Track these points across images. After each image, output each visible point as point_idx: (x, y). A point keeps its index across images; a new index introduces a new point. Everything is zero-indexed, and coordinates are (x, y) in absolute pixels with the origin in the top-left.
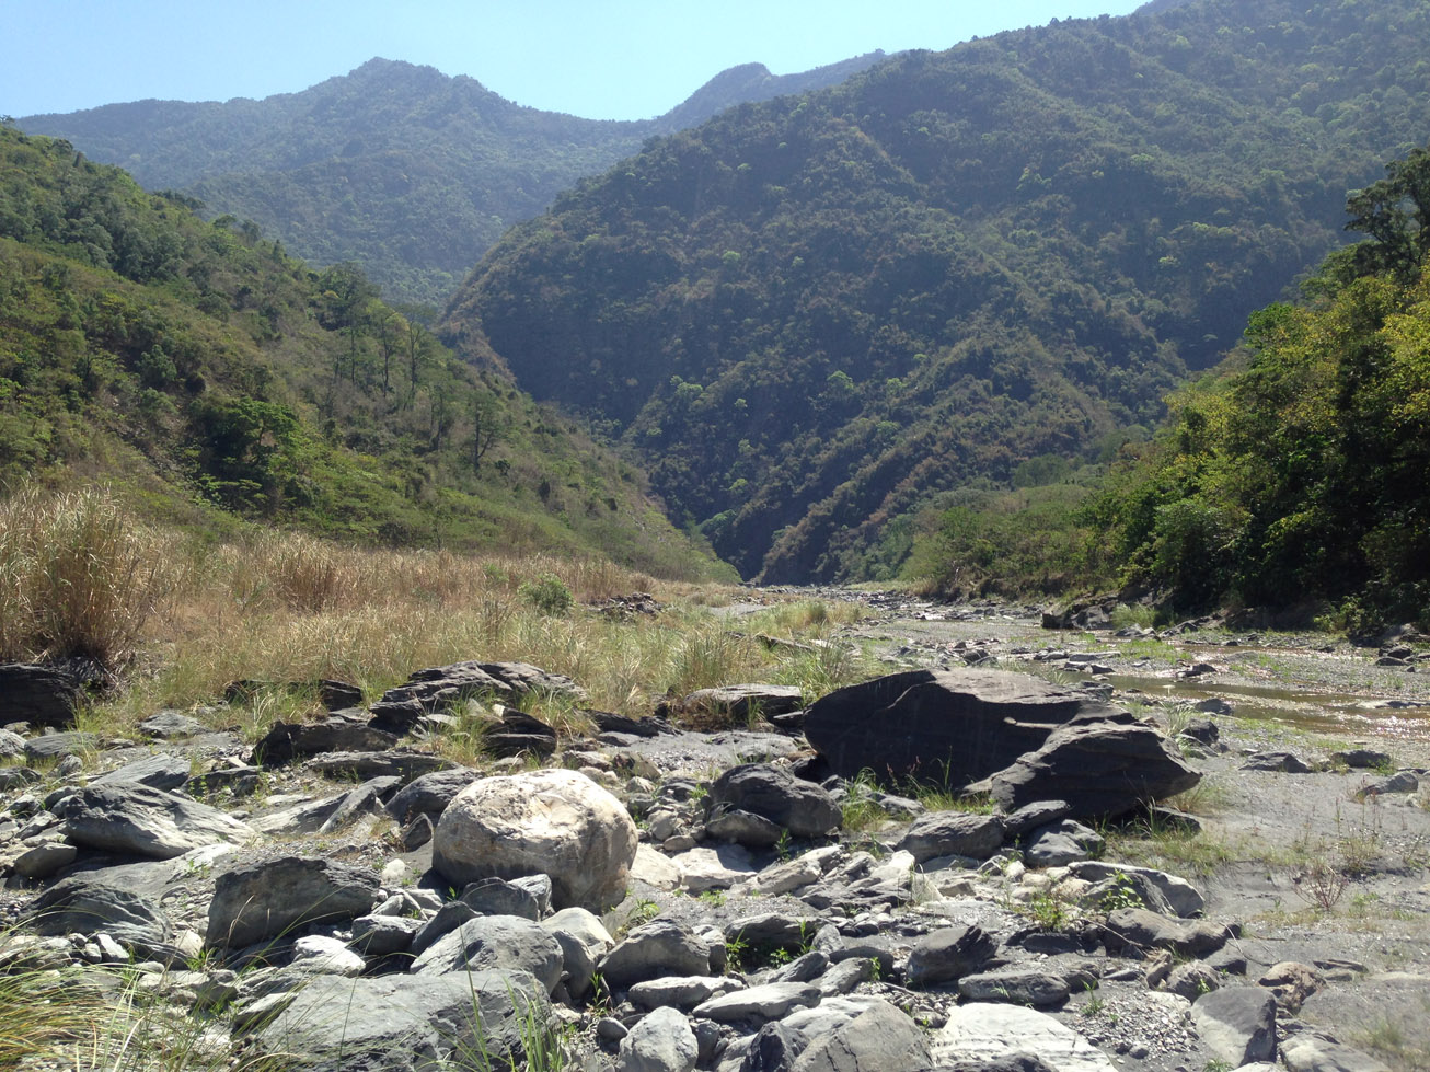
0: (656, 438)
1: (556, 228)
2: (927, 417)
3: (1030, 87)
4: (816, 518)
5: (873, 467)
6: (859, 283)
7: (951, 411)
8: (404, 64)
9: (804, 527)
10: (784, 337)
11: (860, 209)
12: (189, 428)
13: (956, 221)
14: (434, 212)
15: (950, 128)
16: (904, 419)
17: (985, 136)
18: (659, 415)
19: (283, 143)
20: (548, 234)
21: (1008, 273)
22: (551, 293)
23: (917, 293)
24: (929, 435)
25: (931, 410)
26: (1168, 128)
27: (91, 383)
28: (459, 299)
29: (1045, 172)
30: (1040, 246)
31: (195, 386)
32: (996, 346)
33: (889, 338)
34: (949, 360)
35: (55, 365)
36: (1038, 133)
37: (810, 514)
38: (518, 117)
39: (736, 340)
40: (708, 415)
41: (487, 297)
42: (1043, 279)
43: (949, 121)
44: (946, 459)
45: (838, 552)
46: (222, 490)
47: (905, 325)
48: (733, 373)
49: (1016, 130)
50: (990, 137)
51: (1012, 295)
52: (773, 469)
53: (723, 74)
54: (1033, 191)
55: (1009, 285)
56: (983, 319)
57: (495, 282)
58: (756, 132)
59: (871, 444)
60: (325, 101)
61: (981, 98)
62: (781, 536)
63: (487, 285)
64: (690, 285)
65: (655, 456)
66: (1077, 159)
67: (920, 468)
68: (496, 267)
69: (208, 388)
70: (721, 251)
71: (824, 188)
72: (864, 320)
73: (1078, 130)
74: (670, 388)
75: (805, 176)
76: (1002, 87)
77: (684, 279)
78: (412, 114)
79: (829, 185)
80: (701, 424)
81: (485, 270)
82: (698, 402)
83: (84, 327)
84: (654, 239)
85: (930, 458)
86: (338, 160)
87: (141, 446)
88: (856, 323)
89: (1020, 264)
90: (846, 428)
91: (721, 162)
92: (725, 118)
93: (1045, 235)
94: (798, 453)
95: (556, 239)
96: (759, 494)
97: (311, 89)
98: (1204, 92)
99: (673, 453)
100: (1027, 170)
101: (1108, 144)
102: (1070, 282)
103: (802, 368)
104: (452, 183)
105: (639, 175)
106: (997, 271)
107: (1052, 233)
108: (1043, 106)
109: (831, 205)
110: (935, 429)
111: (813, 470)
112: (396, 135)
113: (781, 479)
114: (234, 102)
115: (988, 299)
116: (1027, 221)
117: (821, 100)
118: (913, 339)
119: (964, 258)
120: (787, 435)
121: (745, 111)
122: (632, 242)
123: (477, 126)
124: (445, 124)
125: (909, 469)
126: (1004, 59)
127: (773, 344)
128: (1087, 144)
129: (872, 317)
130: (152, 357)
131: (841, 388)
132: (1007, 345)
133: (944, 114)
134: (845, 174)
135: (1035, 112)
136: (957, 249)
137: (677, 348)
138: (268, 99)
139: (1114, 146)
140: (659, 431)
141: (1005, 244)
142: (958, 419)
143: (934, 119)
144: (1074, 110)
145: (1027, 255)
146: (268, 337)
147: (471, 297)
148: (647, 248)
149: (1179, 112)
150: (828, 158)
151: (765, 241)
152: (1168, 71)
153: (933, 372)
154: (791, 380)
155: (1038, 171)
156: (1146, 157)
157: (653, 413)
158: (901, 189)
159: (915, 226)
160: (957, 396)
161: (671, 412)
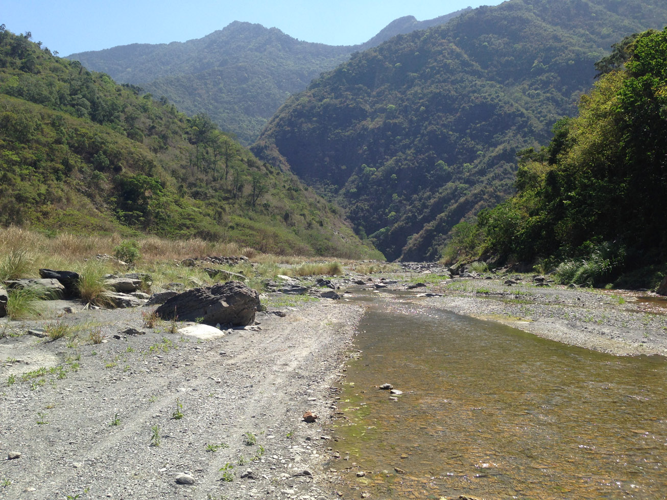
0: (353, 193)
1: (310, 96)
2: (482, 182)
3: (539, 22)
4: (427, 231)
5: (455, 206)
6: (451, 118)
7: (494, 178)
8: (247, 23)
9: (421, 235)
10: (415, 145)
11: (453, 83)
12: (114, 188)
13: (500, 87)
14: (259, 91)
15: (498, 42)
16: (471, 182)
17: (516, 45)
18: (356, 183)
19: (193, 62)
20: (306, 99)
21: (524, 111)
22: (307, 126)
23: (480, 122)
24: (482, 190)
25: (484, 179)
26: (608, 40)
27: (68, 169)
28: (266, 130)
29: (545, 63)
30: (542, 98)
31: (118, 169)
32: (517, 147)
33: (465, 144)
34: (493, 154)
35: (52, 160)
36: (542, 43)
37: (424, 228)
38: (298, 46)
39: (392, 147)
40: (378, 182)
41: (277, 129)
42: (542, 114)
43: (499, 39)
44: (491, 202)
45: (437, 246)
46: (125, 216)
47: (473, 138)
48: (390, 162)
49: (531, 42)
50: (518, 46)
51: (527, 122)
52: (408, 207)
53: (394, 21)
54: (540, 71)
55: (525, 117)
56: (511, 134)
57: (282, 122)
58: (404, 48)
59: (455, 195)
60: (212, 42)
61: (514, 27)
62: (411, 239)
63: (278, 123)
64: (372, 121)
65: (354, 202)
66: (561, 55)
67: (477, 206)
68: (282, 115)
69: (124, 170)
70: (386, 105)
71: (436, 74)
72: (454, 135)
73: (563, 41)
74: (361, 170)
75: (427, 68)
76: (524, 22)
77: (369, 119)
78: (251, 46)
79: (438, 72)
80: (375, 187)
81: (277, 117)
82: (374, 176)
83: (68, 143)
84: (355, 100)
85: (482, 202)
86: (216, 68)
87: (90, 196)
88: (450, 138)
89: (532, 107)
90: (444, 187)
91: (387, 63)
92: (390, 42)
93: (544, 93)
94: (420, 200)
95: (309, 101)
96: (402, 219)
97: (206, 36)
98: (626, 22)
99: (362, 200)
100: (536, 62)
101: (577, 48)
102: (555, 116)
103: (423, 159)
104: (268, 77)
105: (349, 70)
106: (520, 111)
107: (548, 92)
108: (545, 30)
109: (439, 82)
110: (486, 187)
111: (427, 207)
112: (243, 56)
113: (412, 212)
114: (172, 44)
115: (514, 124)
116: (536, 86)
117: (436, 31)
118: (477, 144)
119: (503, 105)
120: (416, 191)
121: (400, 38)
122: (345, 102)
123: (280, 51)
124: (265, 50)
125: (472, 207)
126: (526, 9)
127: (410, 148)
128: (566, 48)
129: (457, 135)
130: (98, 156)
131: (441, 168)
132: (523, 146)
133: (496, 36)
134: (446, 66)
135: (540, 34)
136: (500, 101)
137: (365, 151)
138: (188, 42)
139: (580, 49)
140: (355, 190)
141: (524, 97)
142: (497, 183)
143: (490, 38)
144: (560, 32)
145: (535, 102)
146: (161, 148)
147: (271, 129)
148: (352, 104)
149: (613, 32)
150: (438, 59)
151: (407, 100)
152: (608, 13)
153: (486, 159)
154: (417, 165)
155: (541, 62)
156: (596, 54)
157: (353, 182)
158: (474, 73)
159: (479, 90)
160: (496, 171)
161: (361, 182)
